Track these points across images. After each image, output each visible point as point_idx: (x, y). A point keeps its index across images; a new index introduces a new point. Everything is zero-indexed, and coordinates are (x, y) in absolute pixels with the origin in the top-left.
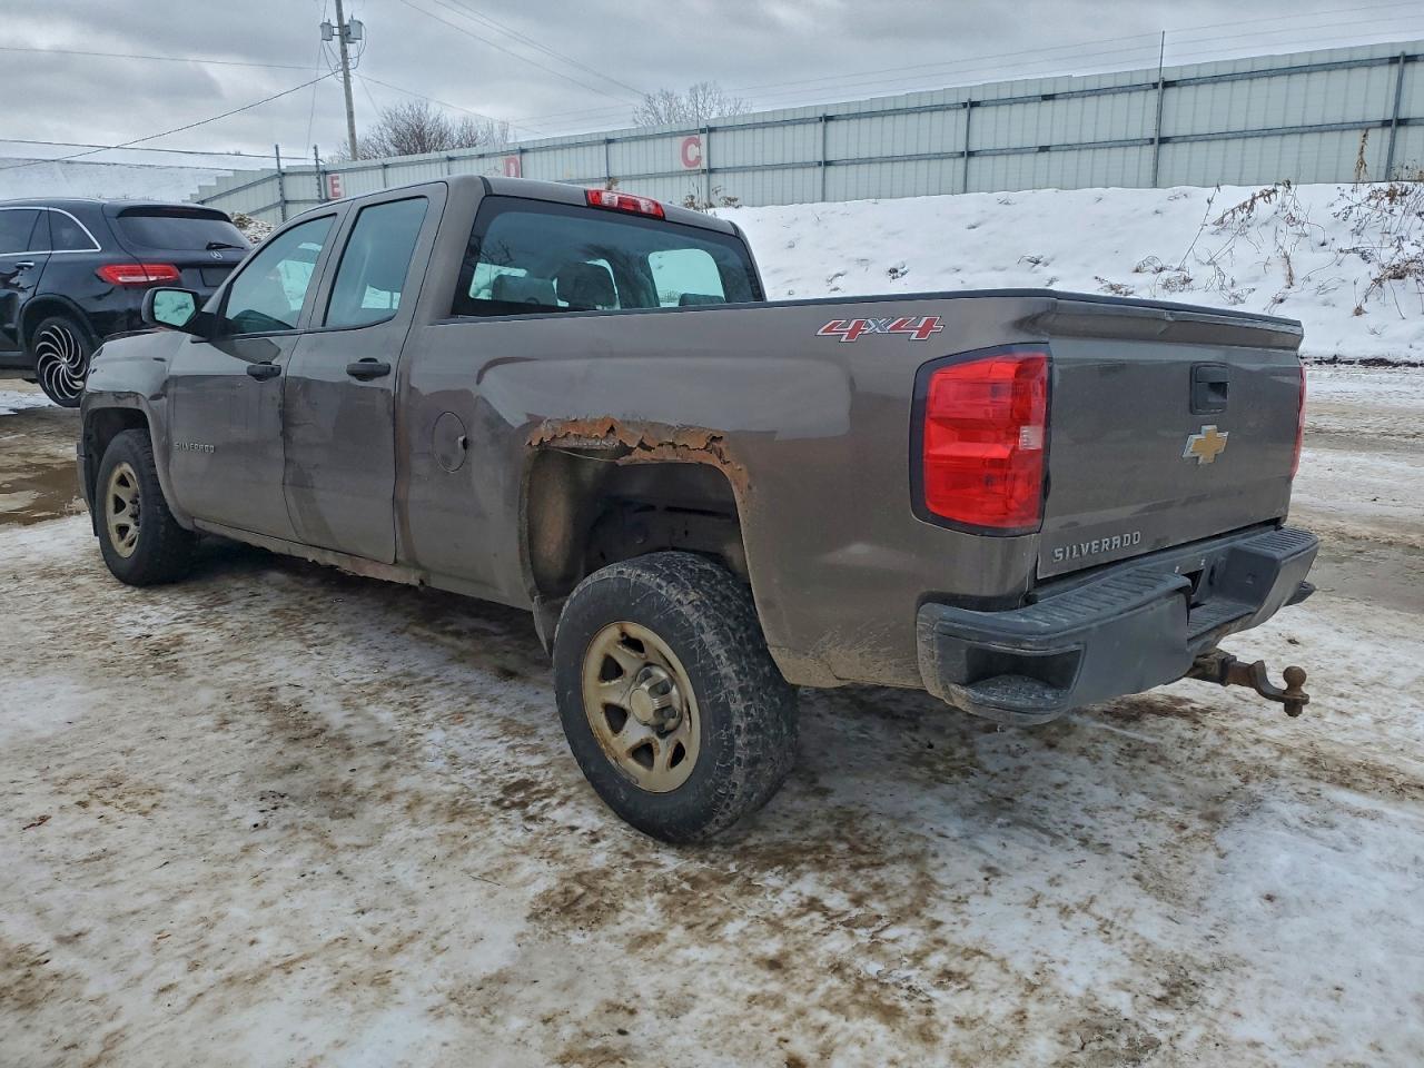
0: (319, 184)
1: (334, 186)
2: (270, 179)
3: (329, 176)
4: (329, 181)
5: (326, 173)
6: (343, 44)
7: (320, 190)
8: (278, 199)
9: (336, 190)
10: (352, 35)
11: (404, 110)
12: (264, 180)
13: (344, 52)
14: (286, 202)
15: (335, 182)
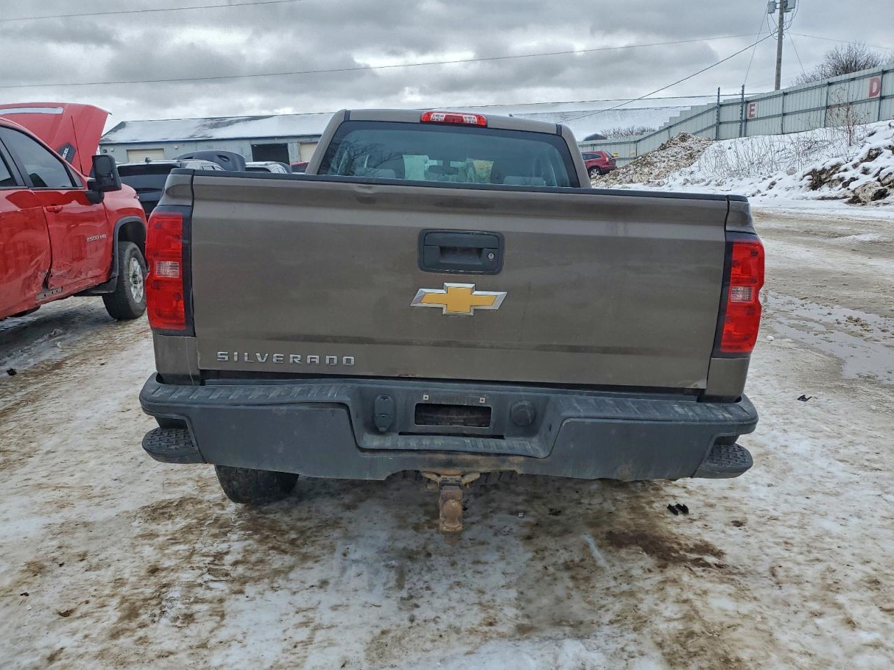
0: (742, 110)
1: (751, 110)
2: (713, 109)
3: (749, 104)
4: (749, 109)
5: (748, 102)
6: (781, 14)
7: (742, 114)
8: (715, 122)
9: (752, 113)
10: (788, 7)
11: (843, 52)
12: (708, 111)
13: (781, 20)
14: (720, 123)
15: (753, 108)
